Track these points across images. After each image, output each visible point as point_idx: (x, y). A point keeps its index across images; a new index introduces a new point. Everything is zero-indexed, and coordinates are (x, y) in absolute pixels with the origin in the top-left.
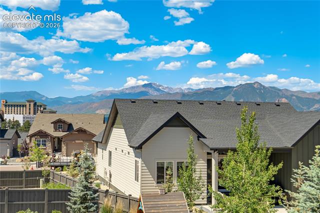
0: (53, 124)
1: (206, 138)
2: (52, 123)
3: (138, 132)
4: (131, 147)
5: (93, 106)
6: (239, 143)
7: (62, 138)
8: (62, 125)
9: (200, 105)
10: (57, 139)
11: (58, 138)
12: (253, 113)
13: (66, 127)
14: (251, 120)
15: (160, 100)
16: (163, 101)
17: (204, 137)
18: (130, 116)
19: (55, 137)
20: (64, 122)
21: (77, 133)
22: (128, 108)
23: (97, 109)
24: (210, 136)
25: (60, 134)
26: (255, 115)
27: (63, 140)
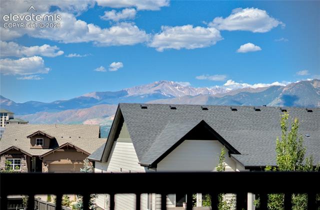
0: (29, 139)
1: (240, 154)
2: (28, 137)
3: (150, 146)
4: (142, 165)
5: (80, 114)
6: (278, 156)
7: (42, 158)
8: (41, 140)
9: (233, 112)
10: (35, 160)
11: (37, 157)
12: (296, 121)
13: (48, 143)
14: (293, 128)
15: (179, 105)
16: (183, 106)
17: (238, 153)
18: (139, 126)
19: (34, 156)
20: (45, 136)
21: (63, 150)
22: (137, 115)
23: (86, 119)
24: (245, 152)
25: (40, 152)
26: (297, 122)
27: (44, 160)
